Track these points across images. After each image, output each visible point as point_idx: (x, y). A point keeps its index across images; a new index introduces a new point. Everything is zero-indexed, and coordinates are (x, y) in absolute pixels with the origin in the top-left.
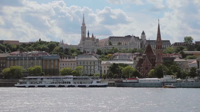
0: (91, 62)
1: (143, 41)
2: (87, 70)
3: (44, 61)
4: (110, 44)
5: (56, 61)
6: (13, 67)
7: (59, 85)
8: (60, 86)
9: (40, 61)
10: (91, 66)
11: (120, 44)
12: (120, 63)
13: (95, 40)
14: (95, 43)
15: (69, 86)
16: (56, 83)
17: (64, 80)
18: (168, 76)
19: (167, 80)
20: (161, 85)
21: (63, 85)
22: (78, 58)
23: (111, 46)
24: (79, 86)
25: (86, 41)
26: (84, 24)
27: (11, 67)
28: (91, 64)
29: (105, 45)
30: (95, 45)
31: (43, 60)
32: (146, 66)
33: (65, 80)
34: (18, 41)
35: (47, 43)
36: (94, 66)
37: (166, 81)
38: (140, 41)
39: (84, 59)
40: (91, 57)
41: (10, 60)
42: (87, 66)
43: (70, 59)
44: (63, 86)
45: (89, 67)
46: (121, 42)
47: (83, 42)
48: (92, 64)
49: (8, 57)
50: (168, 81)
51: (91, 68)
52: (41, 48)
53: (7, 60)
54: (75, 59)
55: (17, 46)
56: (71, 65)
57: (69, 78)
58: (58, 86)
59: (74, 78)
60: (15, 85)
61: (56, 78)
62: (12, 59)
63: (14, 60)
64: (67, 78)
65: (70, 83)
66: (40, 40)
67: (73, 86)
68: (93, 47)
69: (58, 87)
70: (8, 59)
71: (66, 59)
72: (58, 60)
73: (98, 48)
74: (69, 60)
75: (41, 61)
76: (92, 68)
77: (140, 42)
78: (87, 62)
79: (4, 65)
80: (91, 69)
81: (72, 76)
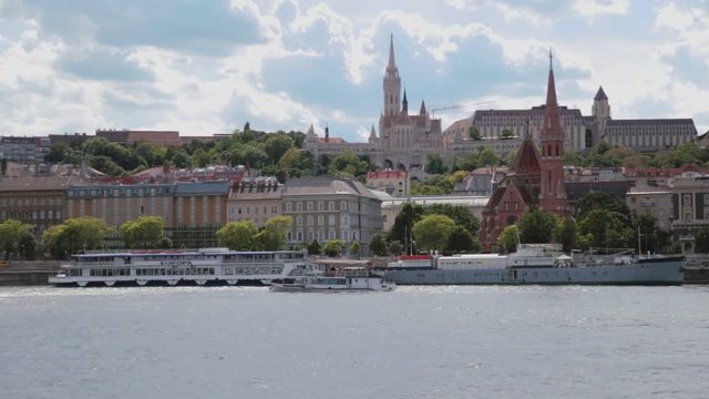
0: (326, 203)
1: (596, 125)
2: (316, 227)
3: (180, 199)
4: (475, 136)
5: (218, 198)
6: (74, 221)
7: (178, 278)
8: (182, 283)
9: (166, 199)
10: (326, 216)
11: (507, 135)
12: (439, 202)
13: (428, 124)
14: (427, 133)
15: (209, 283)
16: (169, 273)
17: (194, 262)
18: (533, 245)
19: (526, 261)
20: (506, 277)
21: (190, 278)
22: (289, 189)
23: (476, 144)
24: (241, 283)
25: (397, 128)
26: (392, 70)
27: (67, 221)
28: (326, 208)
29: (458, 140)
30: (427, 141)
31: (175, 198)
32: (509, 214)
33: (196, 263)
34: (177, 133)
35: (262, 138)
36: (337, 215)
37: (522, 264)
38: (583, 124)
39: (304, 191)
40: (329, 185)
41: (76, 199)
42: (315, 216)
43: (263, 191)
44: (192, 283)
45: (321, 220)
46: (509, 128)
47: (386, 131)
48: (331, 208)
49: (71, 188)
50: (529, 264)
51: (326, 220)
52: (243, 154)
53: (67, 198)
54: (277, 194)
55: (169, 151)
56: (265, 212)
57: (209, 256)
58: (175, 283)
59: (227, 257)
60: (52, 280)
61: (172, 257)
62: (82, 193)
63: (89, 199)
64: (203, 255)
65: (212, 272)
66: (247, 126)
67: (223, 283)
68: (417, 146)
69: (177, 285)
70: (71, 194)
71: (250, 191)
72: (225, 197)
73: (433, 151)
74: (260, 196)
75: (171, 199)
76: (332, 221)
77: (583, 129)
78: (314, 201)
79: (51, 212)
80: (327, 226)
81: (225, 251)
